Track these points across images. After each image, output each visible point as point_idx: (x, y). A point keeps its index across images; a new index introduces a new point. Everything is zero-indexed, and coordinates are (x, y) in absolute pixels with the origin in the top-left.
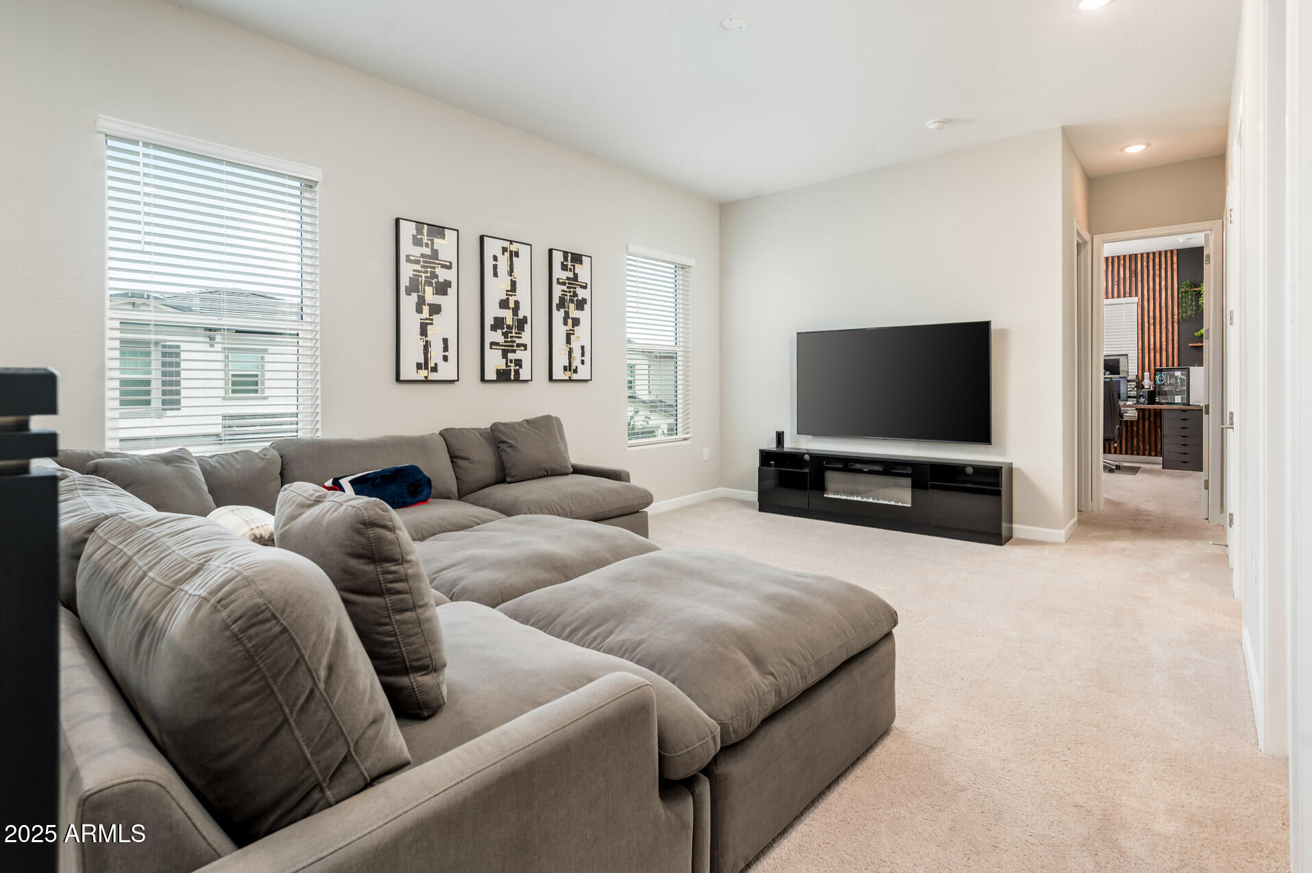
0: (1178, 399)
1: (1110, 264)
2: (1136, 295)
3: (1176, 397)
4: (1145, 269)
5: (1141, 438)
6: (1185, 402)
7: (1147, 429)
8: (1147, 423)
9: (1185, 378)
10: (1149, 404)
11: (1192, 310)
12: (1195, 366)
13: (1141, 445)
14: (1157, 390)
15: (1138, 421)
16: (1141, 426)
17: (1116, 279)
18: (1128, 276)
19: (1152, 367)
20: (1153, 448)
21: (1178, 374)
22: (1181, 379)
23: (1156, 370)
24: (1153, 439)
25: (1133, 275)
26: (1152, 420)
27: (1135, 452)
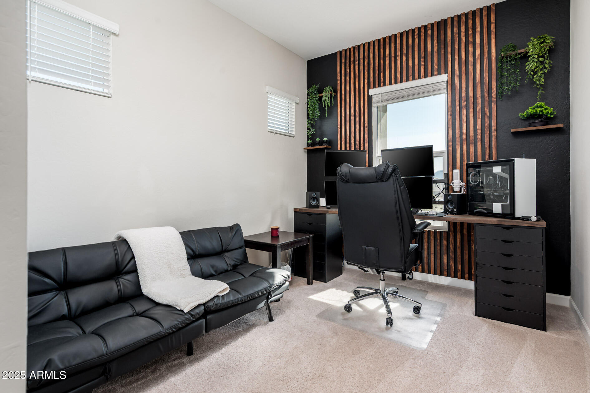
0: (497, 208)
1: (416, 37)
2: (446, 72)
3: (495, 205)
4: (456, 36)
5: (452, 255)
6: (509, 212)
7: (458, 244)
8: (459, 236)
9: (507, 176)
10: (458, 213)
11: (516, 81)
12: (522, 158)
13: (452, 263)
14: (470, 193)
15: (448, 233)
16: (452, 240)
17: (423, 55)
18: (436, 48)
19: (465, 163)
20: (466, 270)
21: (497, 170)
22: (501, 177)
23: (469, 166)
24: (466, 257)
25: (442, 46)
26: (465, 232)
27: (445, 273)
